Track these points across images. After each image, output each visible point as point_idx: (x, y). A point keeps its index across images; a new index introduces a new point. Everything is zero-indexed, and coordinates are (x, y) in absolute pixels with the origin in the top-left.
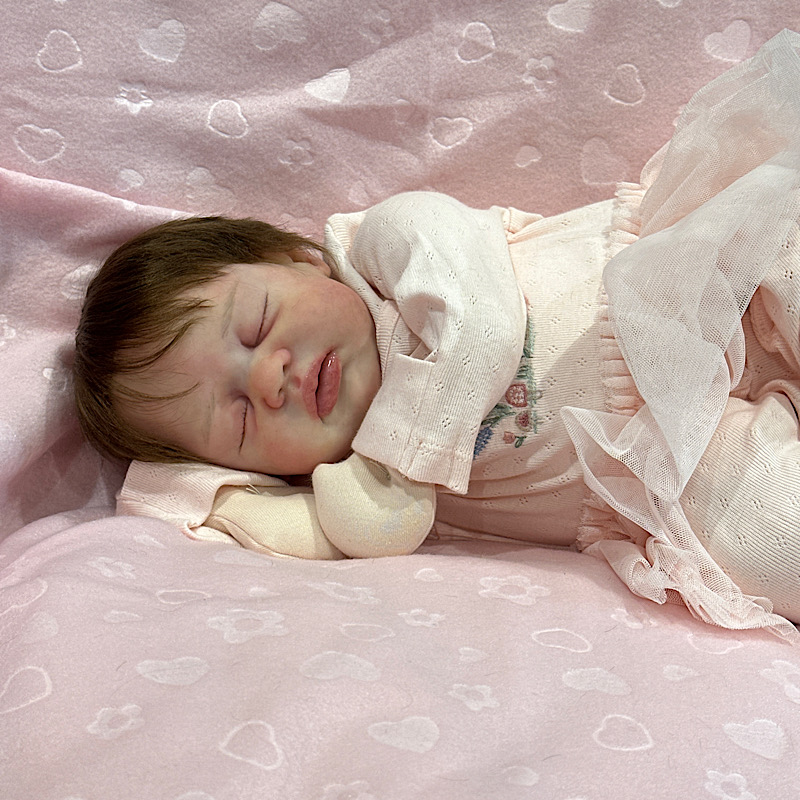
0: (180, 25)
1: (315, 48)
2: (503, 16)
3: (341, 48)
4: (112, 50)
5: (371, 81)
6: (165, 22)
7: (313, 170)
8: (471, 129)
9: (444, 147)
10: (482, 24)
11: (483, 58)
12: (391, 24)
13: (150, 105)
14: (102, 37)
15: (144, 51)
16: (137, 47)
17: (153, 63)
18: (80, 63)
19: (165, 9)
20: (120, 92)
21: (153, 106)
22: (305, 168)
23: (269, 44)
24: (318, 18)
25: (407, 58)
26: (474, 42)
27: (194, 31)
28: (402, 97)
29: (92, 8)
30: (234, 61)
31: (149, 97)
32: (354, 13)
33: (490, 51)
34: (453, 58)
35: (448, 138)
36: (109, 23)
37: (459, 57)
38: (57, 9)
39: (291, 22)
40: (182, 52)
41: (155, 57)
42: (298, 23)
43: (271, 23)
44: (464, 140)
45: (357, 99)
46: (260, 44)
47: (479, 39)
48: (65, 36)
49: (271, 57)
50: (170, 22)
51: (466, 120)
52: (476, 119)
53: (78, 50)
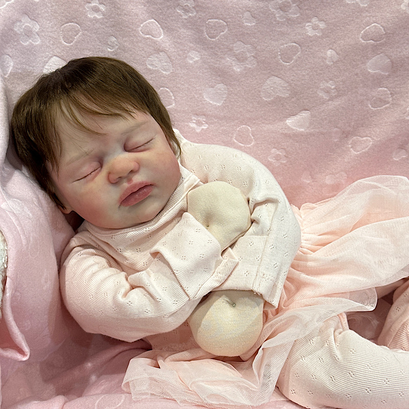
0: (225, 86)
1: (293, 100)
2: (398, 84)
3: (307, 100)
4: (190, 99)
5: (321, 119)
6: (218, 85)
7: (286, 166)
8: (371, 143)
9: (356, 153)
10: (385, 89)
11: (384, 107)
12: (335, 88)
13: (206, 127)
14: (186, 92)
15: (206, 99)
16: (203, 97)
17: (210, 105)
18: (174, 105)
19: (218, 78)
20: (192, 120)
21: (208, 128)
22: (282, 164)
23: (269, 97)
24: (295, 85)
25: (343, 107)
26: (380, 98)
27: (231, 90)
28: (337, 127)
29: (182, 77)
30: (251, 105)
31: (207, 123)
32: (315, 83)
33: (388, 103)
34: (367, 107)
35: (358, 148)
36: (189, 85)
37: (370, 106)
38: (165, 77)
39: (282, 87)
40: (225, 100)
41: (211, 102)
42: (286, 87)
43: (271, 87)
44: (367, 149)
45: (313, 128)
46: (265, 97)
47: (382, 97)
48: (167, 91)
49: (270, 104)
50: (220, 85)
51: (369, 138)
52: (375, 138)
53: (173, 98)
